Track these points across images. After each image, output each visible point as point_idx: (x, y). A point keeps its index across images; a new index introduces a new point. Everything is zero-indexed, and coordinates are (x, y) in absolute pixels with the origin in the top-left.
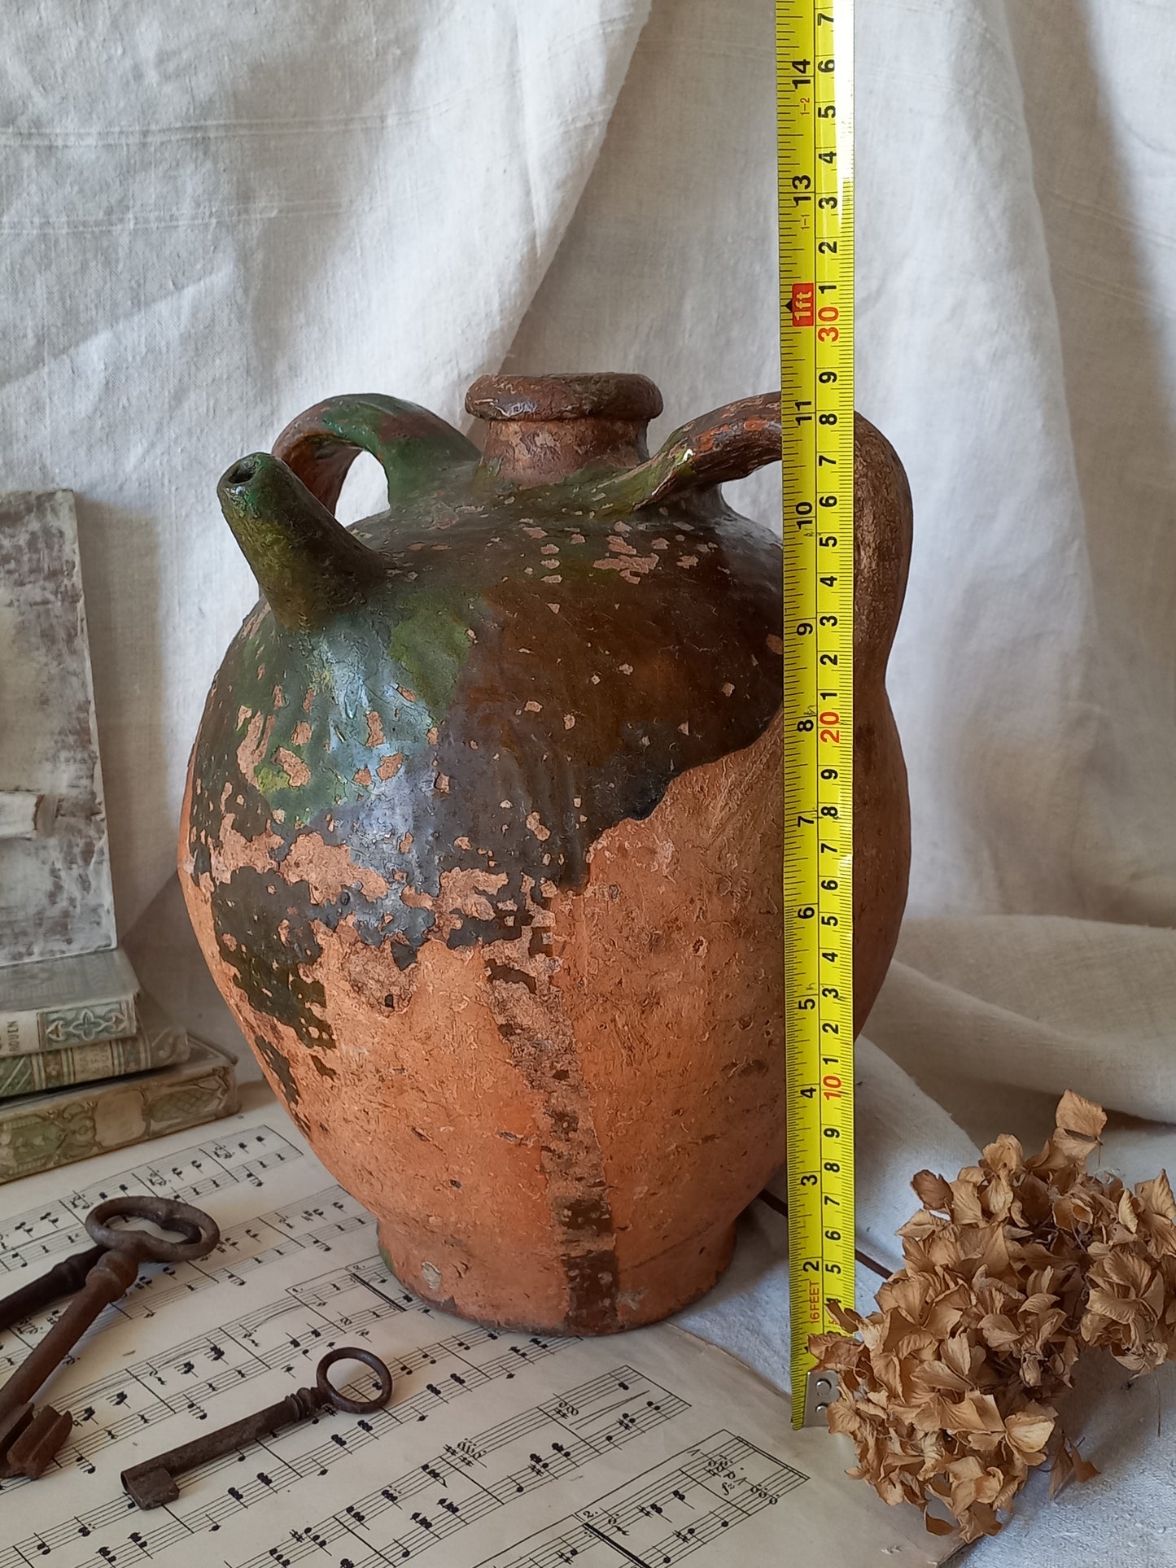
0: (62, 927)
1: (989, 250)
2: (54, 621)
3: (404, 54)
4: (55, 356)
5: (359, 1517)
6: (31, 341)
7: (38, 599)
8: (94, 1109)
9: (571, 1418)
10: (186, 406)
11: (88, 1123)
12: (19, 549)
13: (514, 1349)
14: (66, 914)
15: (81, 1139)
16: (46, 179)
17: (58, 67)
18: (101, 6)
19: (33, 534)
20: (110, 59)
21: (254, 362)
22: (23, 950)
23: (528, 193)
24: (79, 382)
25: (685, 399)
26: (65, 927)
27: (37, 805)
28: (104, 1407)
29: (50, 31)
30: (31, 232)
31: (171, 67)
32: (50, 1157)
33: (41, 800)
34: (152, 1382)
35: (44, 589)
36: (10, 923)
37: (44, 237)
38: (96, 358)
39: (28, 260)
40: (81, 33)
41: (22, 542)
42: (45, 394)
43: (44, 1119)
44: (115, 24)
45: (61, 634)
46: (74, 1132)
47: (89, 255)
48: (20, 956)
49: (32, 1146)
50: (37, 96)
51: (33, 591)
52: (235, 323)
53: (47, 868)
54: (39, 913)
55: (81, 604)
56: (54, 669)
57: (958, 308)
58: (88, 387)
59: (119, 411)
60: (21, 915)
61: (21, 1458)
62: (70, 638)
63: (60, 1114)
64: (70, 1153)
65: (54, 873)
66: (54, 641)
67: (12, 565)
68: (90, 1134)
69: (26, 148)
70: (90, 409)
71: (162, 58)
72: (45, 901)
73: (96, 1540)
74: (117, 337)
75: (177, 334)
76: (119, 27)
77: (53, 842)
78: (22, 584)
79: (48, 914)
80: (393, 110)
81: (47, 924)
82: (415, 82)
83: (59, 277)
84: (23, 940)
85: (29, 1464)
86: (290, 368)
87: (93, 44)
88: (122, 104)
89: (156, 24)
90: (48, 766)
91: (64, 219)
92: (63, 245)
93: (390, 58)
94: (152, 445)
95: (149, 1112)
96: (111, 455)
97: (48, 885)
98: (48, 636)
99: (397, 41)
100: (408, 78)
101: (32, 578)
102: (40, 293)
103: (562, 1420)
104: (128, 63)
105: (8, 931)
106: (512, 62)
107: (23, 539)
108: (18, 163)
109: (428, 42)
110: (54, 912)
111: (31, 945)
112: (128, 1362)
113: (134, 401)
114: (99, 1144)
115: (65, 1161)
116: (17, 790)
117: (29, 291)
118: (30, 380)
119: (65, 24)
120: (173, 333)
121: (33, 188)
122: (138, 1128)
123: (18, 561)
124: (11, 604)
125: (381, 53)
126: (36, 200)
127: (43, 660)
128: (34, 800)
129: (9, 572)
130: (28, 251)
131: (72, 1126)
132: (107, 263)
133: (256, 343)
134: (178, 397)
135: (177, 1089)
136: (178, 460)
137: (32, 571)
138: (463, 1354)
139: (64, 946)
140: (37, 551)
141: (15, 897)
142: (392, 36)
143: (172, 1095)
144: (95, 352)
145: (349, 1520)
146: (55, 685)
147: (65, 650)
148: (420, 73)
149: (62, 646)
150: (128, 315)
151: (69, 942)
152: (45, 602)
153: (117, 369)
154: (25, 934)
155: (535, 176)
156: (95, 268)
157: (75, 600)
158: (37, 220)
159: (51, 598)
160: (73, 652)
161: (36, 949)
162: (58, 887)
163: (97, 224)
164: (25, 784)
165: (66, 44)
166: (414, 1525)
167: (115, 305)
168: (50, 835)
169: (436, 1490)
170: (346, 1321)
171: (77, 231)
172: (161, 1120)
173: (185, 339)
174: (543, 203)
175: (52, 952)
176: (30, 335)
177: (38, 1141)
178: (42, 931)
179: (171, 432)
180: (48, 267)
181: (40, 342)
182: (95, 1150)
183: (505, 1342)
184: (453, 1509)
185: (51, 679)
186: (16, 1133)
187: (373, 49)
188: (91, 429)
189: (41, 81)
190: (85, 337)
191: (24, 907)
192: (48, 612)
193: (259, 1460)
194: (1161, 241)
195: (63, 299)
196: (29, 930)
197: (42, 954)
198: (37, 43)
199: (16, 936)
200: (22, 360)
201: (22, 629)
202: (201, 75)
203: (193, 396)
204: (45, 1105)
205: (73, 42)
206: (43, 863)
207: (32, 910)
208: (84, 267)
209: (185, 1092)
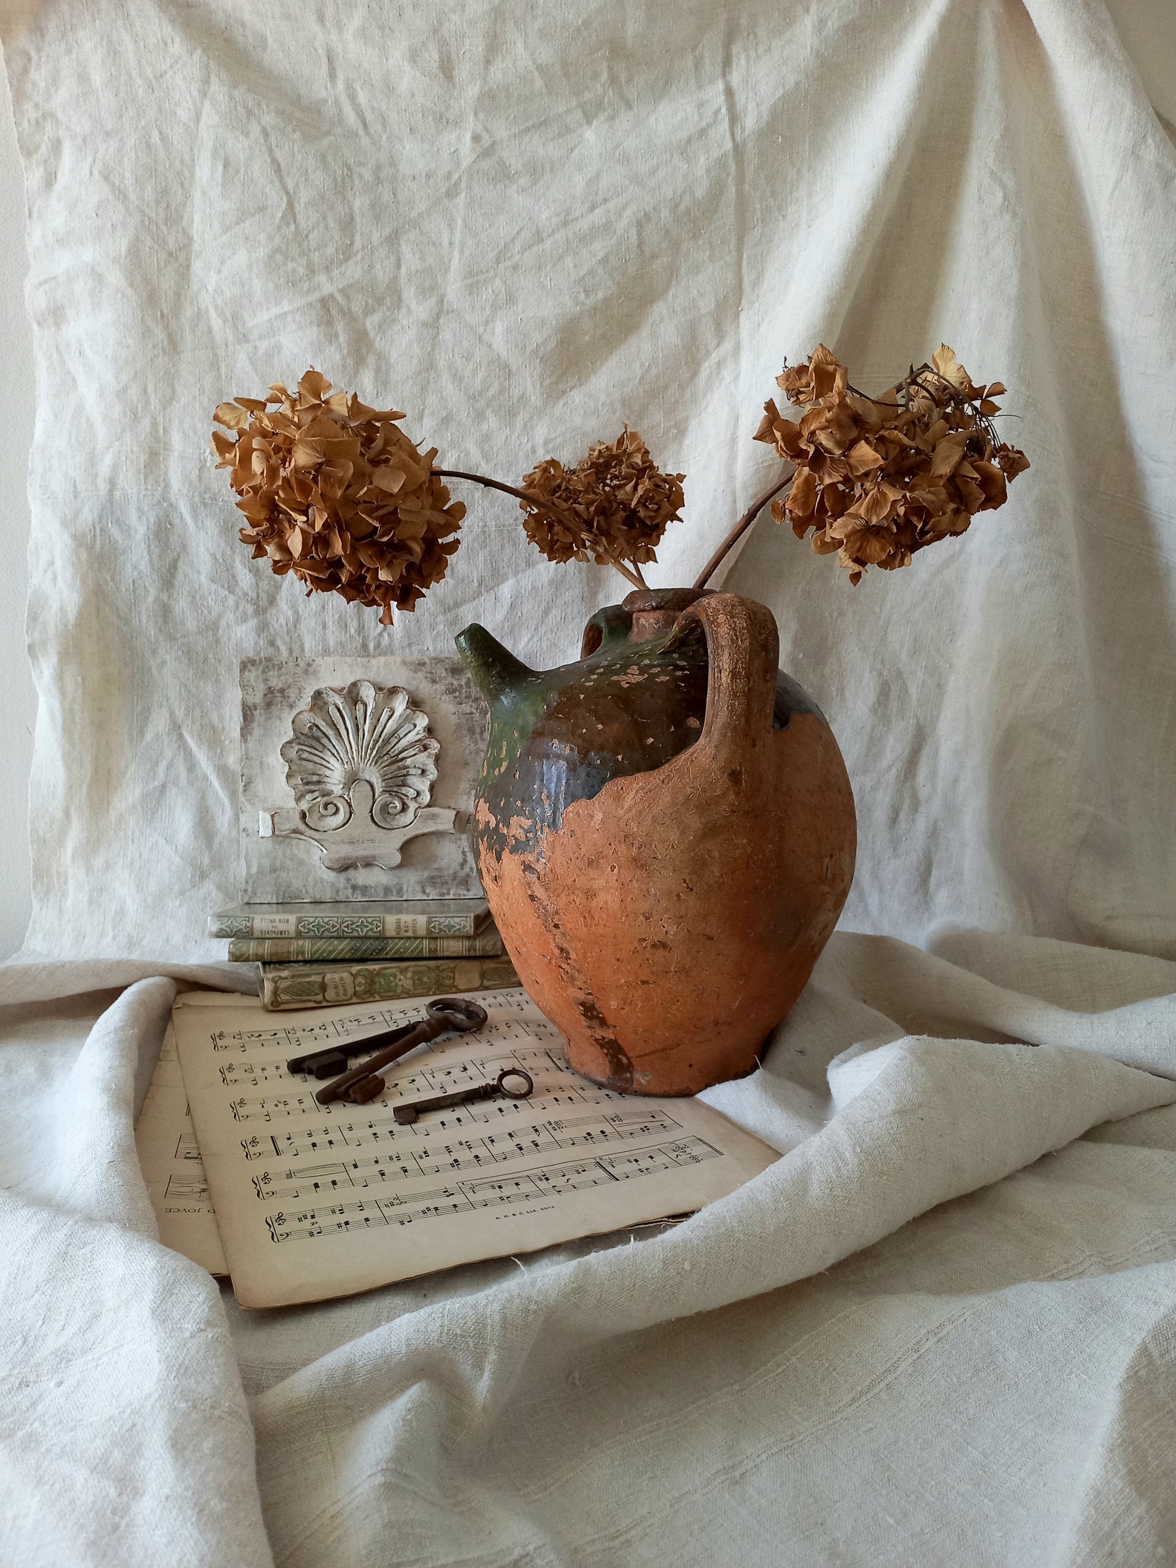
0: (465, 882)
1: (1024, 525)
2: (475, 723)
3: (678, 432)
4: (487, 592)
5: (492, 1141)
6: (476, 584)
7: (468, 712)
8: (455, 967)
9: (617, 1122)
10: (550, 616)
11: (452, 975)
12: (461, 686)
13: (607, 1095)
14: (468, 876)
15: (448, 982)
16: (486, 504)
17: (495, 449)
18: (519, 419)
19: (469, 679)
20: (520, 444)
21: (586, 594)
22: (445, 891)
23: (735, 502)
24: (498, 604)
25: (835, 614)
26: (467, 882)
27: (456, 815)
28: (403, 1084)
29: (493, 432)
30: (477, 530)
31: (551, 446)
32: (430, 989)
33: (458, 813)
34: (429, 1077)
35: (471, 706)
36: (441, 877)
37: (484, 532)
38: (506, 591)
39: (476, 544)
40: (508, 432)
41: (463, 683)
42: (482, 610)
43: (429, 968)
44: (525, 427)
45: (478, 730)
46: (443, 978)
47: (506, 541)
48: (444, 894)
49: (422, 981)
50: (483, 464)
51: (466, 708)
52: (577, 573)
53: (460, 850)
54: (455, 873)
55: (489, 715)
56: (472, 747)
57: (1004, 560)
58: (502, 607)
59: (517, 619)
60: (446, 873)
61: (355, 1093)
62: (482, 733)
63: (438, 967)
64: (440, 988)
65: (464, 852)
66: (474, 733)
67: (457, 694)
68: (452, 981)
69: (477, 489)
70: (503, 618)
71: (546, 442)
72: (458, 868)
73: (373, 1130)
74: (517, 581)
75: (547, 579)
76: (527, 428)
77: (464, 836)
78: (461, 704)
79: (459, 874)
80: (672, 461)
81: (459, 879)
82: (684, 446)
83: (490, 552)
84: (445, 886)
85: (358, 1097)
86: (606, 597)
87: (513, 438)
88: (524, 466)
89: (545, 425)
90: (466, 797)
91: (494, 523)
92: (493, 536)
93: (671, 435)
94: (533, 636)
95: (483, 975)
96: (512, 642)
97: (461, 860)
98: (471, 731)
99: (676, 426)
100: (681, 444)
101: (466, 701)
102: (481, 559)
103: (612, 1123)
104: (529, 445)
105: (439, 880)
106: (734, 433)
107: (463, 682)
108: (473, 496)
109: (693, 424)
110: (462, 874)
111: (449, 889)
112: (423, 1068)
113: (524, 613)
114: (456, 987)
115: (438, 992)
116: (449, 808)
117: (476, 559)
118: (476, 602)
119: (501, 428)
120: (545, 580)
121: (480, 509)
122: (477, 983)
123: (460, 692)
124: (454, 713)
125: (666, 432)
126: (481, 514)
127: (468, 742)
128: (454, 813)
129: (455, 697)
130: (474, 540)
131: (444, 974)
132: (514, 544)
133: (588, 584)
134: (546, 612)
135: (499, 965)
136: (544, 645)
137: (466, 698)
138: (580, 1091)
139: (466, 893)
140: (470, 687)
141: (443, 863)
142: (672, 423)
143: (496, 968)
144: (506, 590)
145: (488, 1142)
146: (473, 756)
147: (479, 738)
148: (687, 442)
149: (477, 736)
150: (524, 571)
151: (468, 890)
152: (471, 713)
153: (517, 597)
154: (447, 883)
155: (738, 493)
156: (508, 549)
157: (486, 713)
158: (480, 524)
159: (475, 711)
160: (483, 739)
161: (452, 892)
162: (465, 861)
163: (510, 525)
164: (453, 806)
165: (499, 440)
166: (516, 1148)
167: (517, 565)
168: (463, 832)
169: (534, 1137)
170: (532, 1069)
171: (500, 529)
172: (489, 980)
173: (551, 583)
174: (742, 507)
175: (459, 895)
176: (475, 581)
177: (425, 979)
178: (455, 882)
179: (542, 630)
180: (485, 547)
181: (480, 585)
182: (454, 989)
183: (605, 1092)
184: (536, 1145)
185: (471, 753)
186: (415, 973)
187: (662, 430)
188: (502, 628)
189: (486, 457)
190: (502, 582)
191: (448, 869)
192: (472, 718)
193: (461, 1112)
194: (1164, 518)
195: (491, 562)
196: (449, 882)
197: (454, 895)
198: (487, 438)
199: (442, 884)
200: (471, 593)
201: (459, 726)
202: (565, 449)
203: (554, 611)
204: (431, 963)
205: (504, 437)
206: (459, 847)
207: (451, 871)
208: (503, 546)
209: (504, 968)
